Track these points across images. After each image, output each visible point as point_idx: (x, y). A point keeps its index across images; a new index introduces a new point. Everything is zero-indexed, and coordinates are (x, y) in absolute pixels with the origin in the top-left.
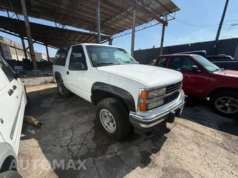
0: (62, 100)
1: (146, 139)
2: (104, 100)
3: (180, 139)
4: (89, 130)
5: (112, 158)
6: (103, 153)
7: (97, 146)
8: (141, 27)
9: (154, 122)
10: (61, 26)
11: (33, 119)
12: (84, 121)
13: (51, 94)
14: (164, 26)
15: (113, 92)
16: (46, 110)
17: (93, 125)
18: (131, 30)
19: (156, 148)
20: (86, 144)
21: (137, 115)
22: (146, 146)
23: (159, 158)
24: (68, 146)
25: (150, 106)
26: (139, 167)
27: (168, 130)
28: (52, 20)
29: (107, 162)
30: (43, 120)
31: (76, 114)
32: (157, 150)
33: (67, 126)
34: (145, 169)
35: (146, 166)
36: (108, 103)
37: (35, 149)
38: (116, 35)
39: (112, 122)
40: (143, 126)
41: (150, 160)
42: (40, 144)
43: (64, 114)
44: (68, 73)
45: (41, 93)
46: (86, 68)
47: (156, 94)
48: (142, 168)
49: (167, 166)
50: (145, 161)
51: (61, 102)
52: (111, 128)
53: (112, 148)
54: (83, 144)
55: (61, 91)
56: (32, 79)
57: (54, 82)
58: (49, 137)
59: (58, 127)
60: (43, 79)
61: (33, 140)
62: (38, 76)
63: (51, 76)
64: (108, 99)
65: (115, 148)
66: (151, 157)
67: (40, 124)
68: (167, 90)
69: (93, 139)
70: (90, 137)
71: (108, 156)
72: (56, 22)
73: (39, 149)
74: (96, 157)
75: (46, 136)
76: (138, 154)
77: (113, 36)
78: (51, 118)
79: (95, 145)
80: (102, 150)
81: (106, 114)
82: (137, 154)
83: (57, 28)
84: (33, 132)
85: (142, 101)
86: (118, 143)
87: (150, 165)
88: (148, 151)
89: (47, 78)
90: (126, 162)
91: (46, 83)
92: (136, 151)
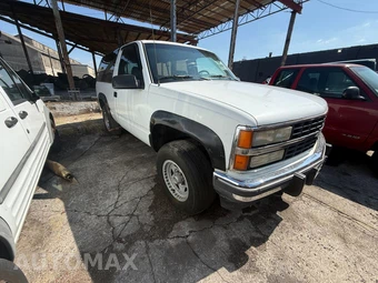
0: (108, 139)
1: (241, 219)
2: (171, 144)
3: (308, 223)
4: (145, 192)
5: (177, 246)
6: (164, 235)
7: (155, 222)
8: (249, 17)
9: (260, 192)
10: (113, 19)
11: (61, 167)
12: (140, 176)
13: (94, 129)
14: (294, 14)
15: (185, 130)
16: (84, 154)
17: (153, 185)
18: (231, 24)
19: (258, 235)
20: (137, 216)
21: (228, 176)
22: (241, 231)
23: (263, 257)
24: (108, 216)
25: (254, 162)
26: (224, 269)
27: (285, 206)
28: (99, 8)
29: (169, 251)
30: (77, 170)
31: (128, 163)
32: (260, 240)
33: (112, 183)
34: (235, 273)
35: (237, 268)
36: (176, 149)
37: (59, 215)
38: (205, 33)
39: (183, 183)
40: (238, 198)
41: (246, 258)
42: (66, 207)
43: (110, 162)
44: (115, 95)
45: (79, 127)
46: (142, 86)
47: (270, 139)
48: (230, 270)
49: (277, 273)
50: (237, 259)
51: (108, 143)
52: (181, 194)
53: (180, 228)
54: (133, 215)
55: (108, 125)
56: (65, 105)
57: (99, 111)
58: (82, 198)
59: (97, 183)
60: (83, 105)
61: (57, 200)
62: (77, 100)
63: (95, 100)
64: (177, 143)
65: (185, 227)
66: (248, 252)
67: (71, 176)
68: (294, 131)
69: (151, 208)
70: (145, 205)
71: (172, 242)
72: (106, 10)
73: (65, 217)
74: (151, 241)
75: (78, 195)
76: (225, 245)
77: (200, 36)
78: (89, 167)
79: (152, 218)
80: (162, 229)
81: (174, 168)
82: (222, 243)
83: (107, 22)
84: (59, 187)
85: (239, 151)
86: (191, 219)
87: (246, 267)
88: (244, 240)
89: (89, 104)
90: (202, 256)
91: (88, 111)
92: (222, 238)
